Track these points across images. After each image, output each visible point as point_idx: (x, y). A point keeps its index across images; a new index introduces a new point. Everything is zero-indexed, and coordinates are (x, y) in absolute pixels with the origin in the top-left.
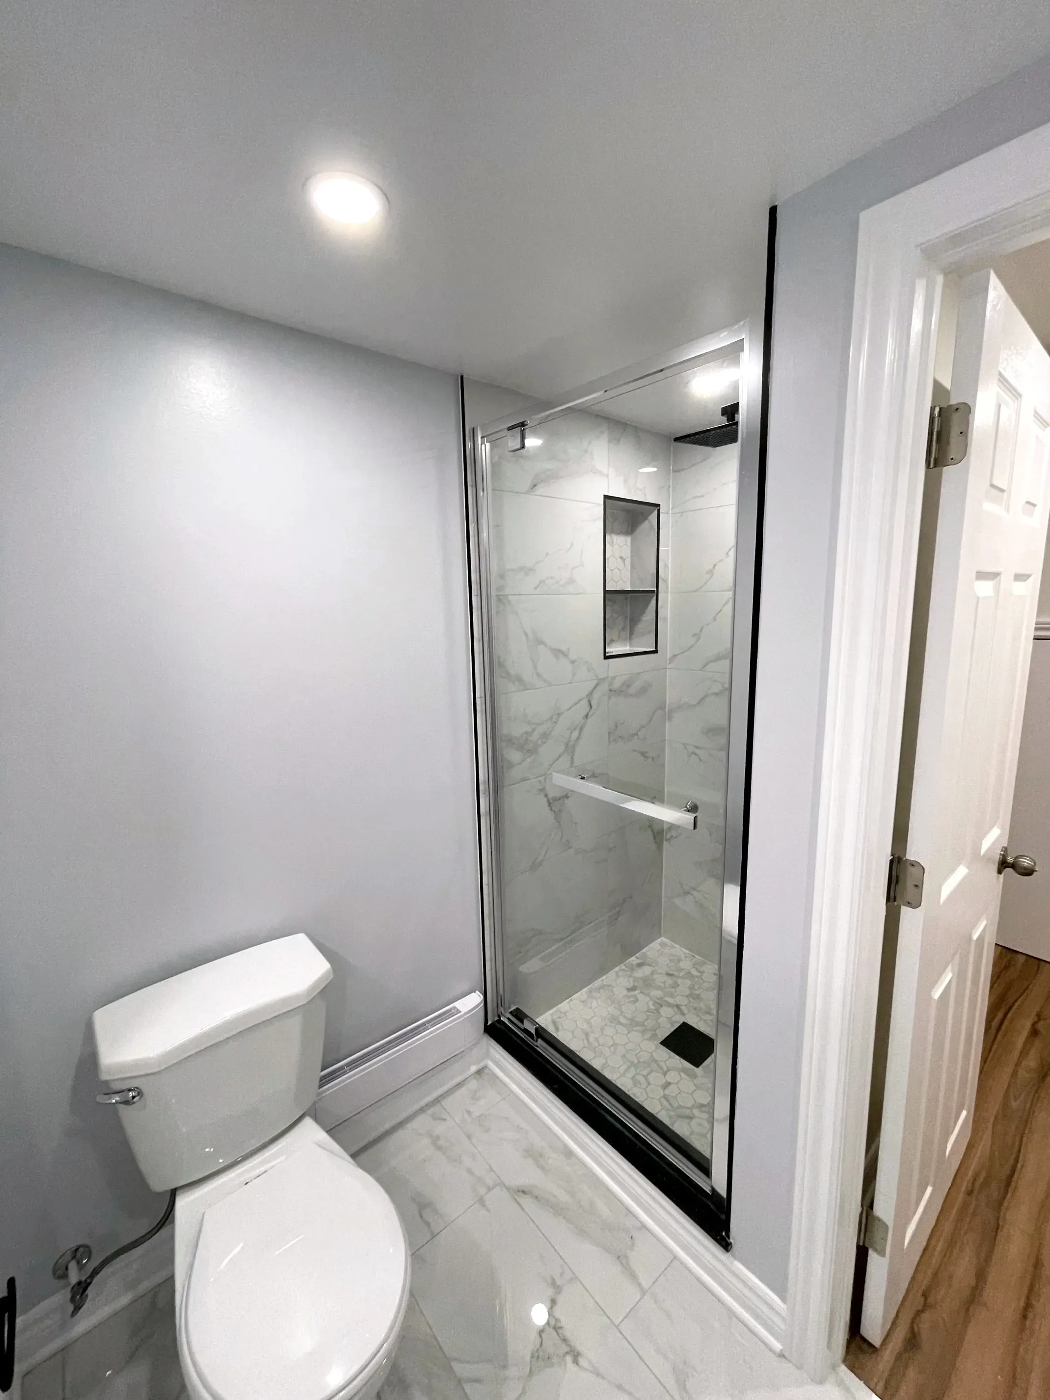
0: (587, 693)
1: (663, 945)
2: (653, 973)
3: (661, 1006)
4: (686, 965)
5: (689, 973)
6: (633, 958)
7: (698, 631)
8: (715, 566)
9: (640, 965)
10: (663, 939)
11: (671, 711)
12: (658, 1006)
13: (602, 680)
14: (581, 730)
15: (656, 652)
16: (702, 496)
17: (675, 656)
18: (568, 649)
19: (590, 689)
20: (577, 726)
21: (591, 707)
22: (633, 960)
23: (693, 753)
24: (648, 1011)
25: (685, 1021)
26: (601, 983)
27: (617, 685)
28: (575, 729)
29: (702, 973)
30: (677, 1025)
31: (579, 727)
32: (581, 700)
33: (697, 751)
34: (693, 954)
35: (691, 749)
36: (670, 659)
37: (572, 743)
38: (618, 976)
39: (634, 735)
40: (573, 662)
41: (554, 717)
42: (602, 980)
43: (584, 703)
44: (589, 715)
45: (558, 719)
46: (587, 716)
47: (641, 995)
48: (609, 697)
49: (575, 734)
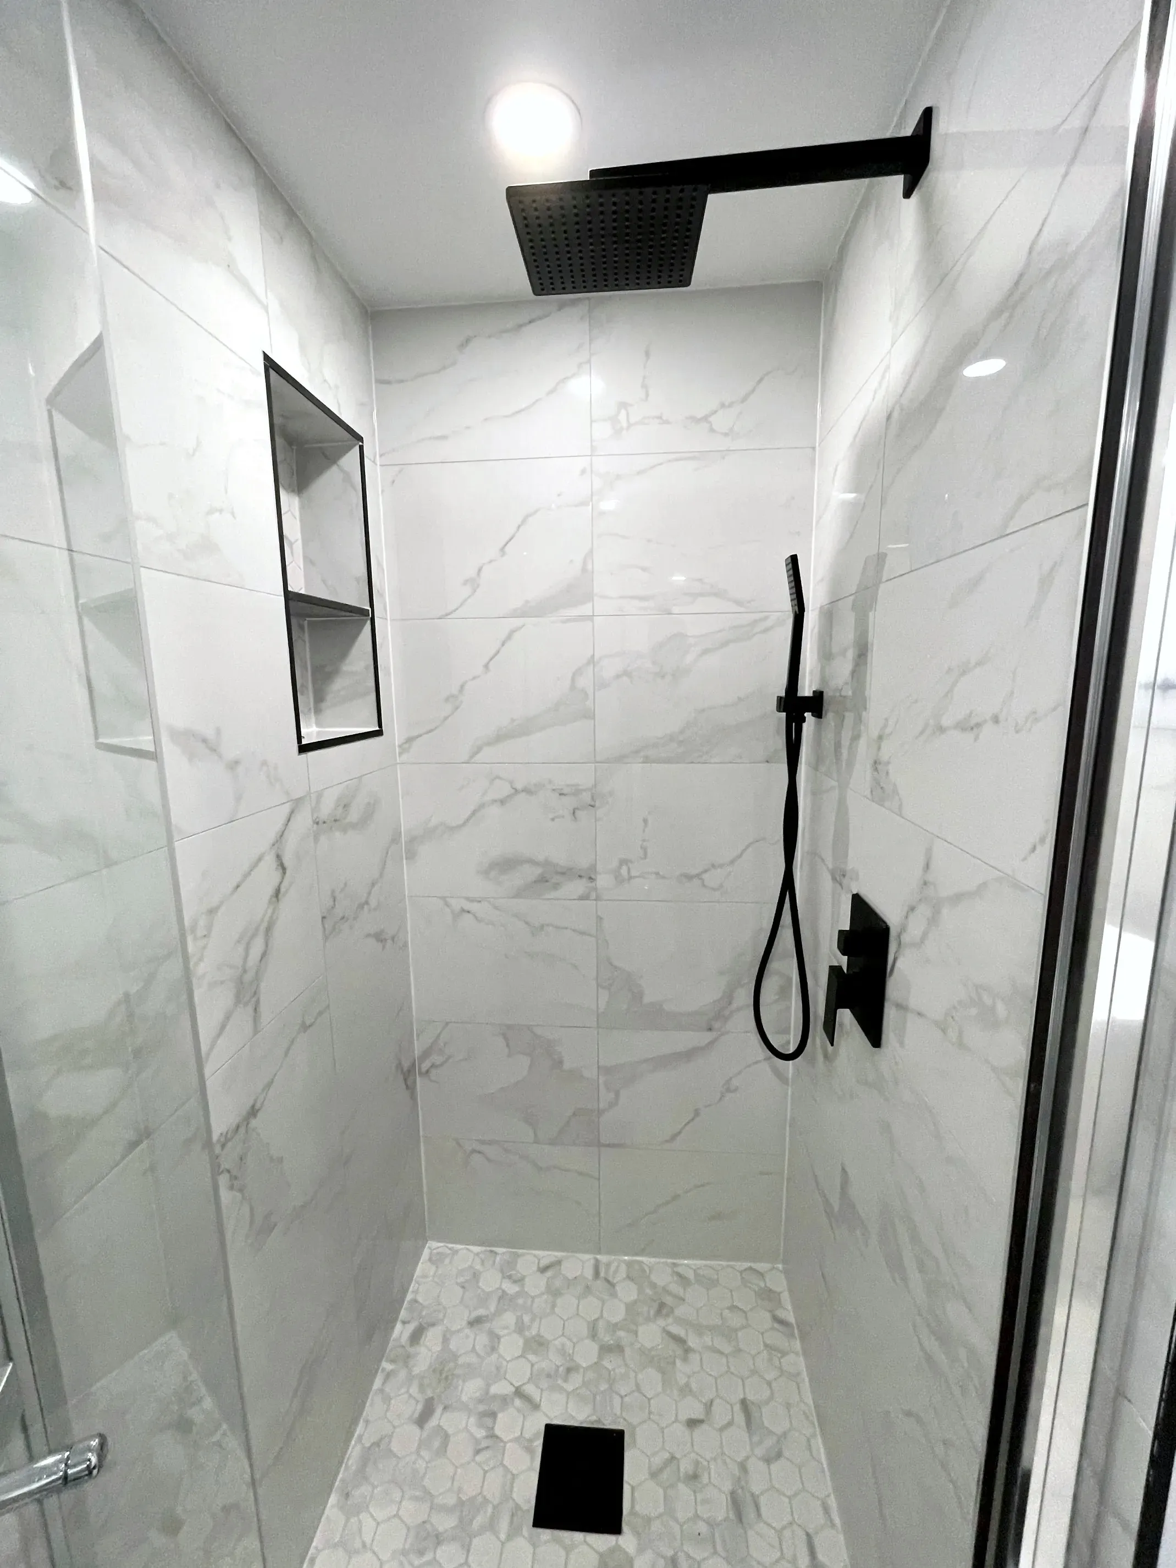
0: (272, 835)
1: (436, 1260)
2: (446, 1340)
3: (493, 1415)
4: (491, 1281)
5: (503, 1296)
6: (399, 1326)
7: (455, 691)
8: (480, 570)
9: (416, 1337)
10: (433, 1245)
11: (412, 840)
12: (488, 1421)
13: (297, 804)
14: (269, 930)
15: (379, 733)
16: (444, 437)
17: (410, 740)
18: (218, 731)
19: (279, 826)
20: (257, 929)
21: (284, 869)
22: (401, 1332)
23: (463, 910)
24: (478, 1452)
25: (549, 1422)
26: (358, 1448)
27: (327, 807)
28: (254, 936)
29: (520, 1281)
30: (538, 1445)
31: (263, 928)
32: (260, 859)
33: (474, 907)
34: (488, 1249)
35: (457, 904)
36: (400, 746)
37: (248, 977)
38: (387, 1399)
39: (361, 906)
40: (233, 765)
41: (202, 923)
42: (360, 1437)
43: (270, 860)
44: (283, 890)
45: (209, 928)
46: (277, 893)
47: (447, 1415)
48: (316, 839)
49: (257, 947)
